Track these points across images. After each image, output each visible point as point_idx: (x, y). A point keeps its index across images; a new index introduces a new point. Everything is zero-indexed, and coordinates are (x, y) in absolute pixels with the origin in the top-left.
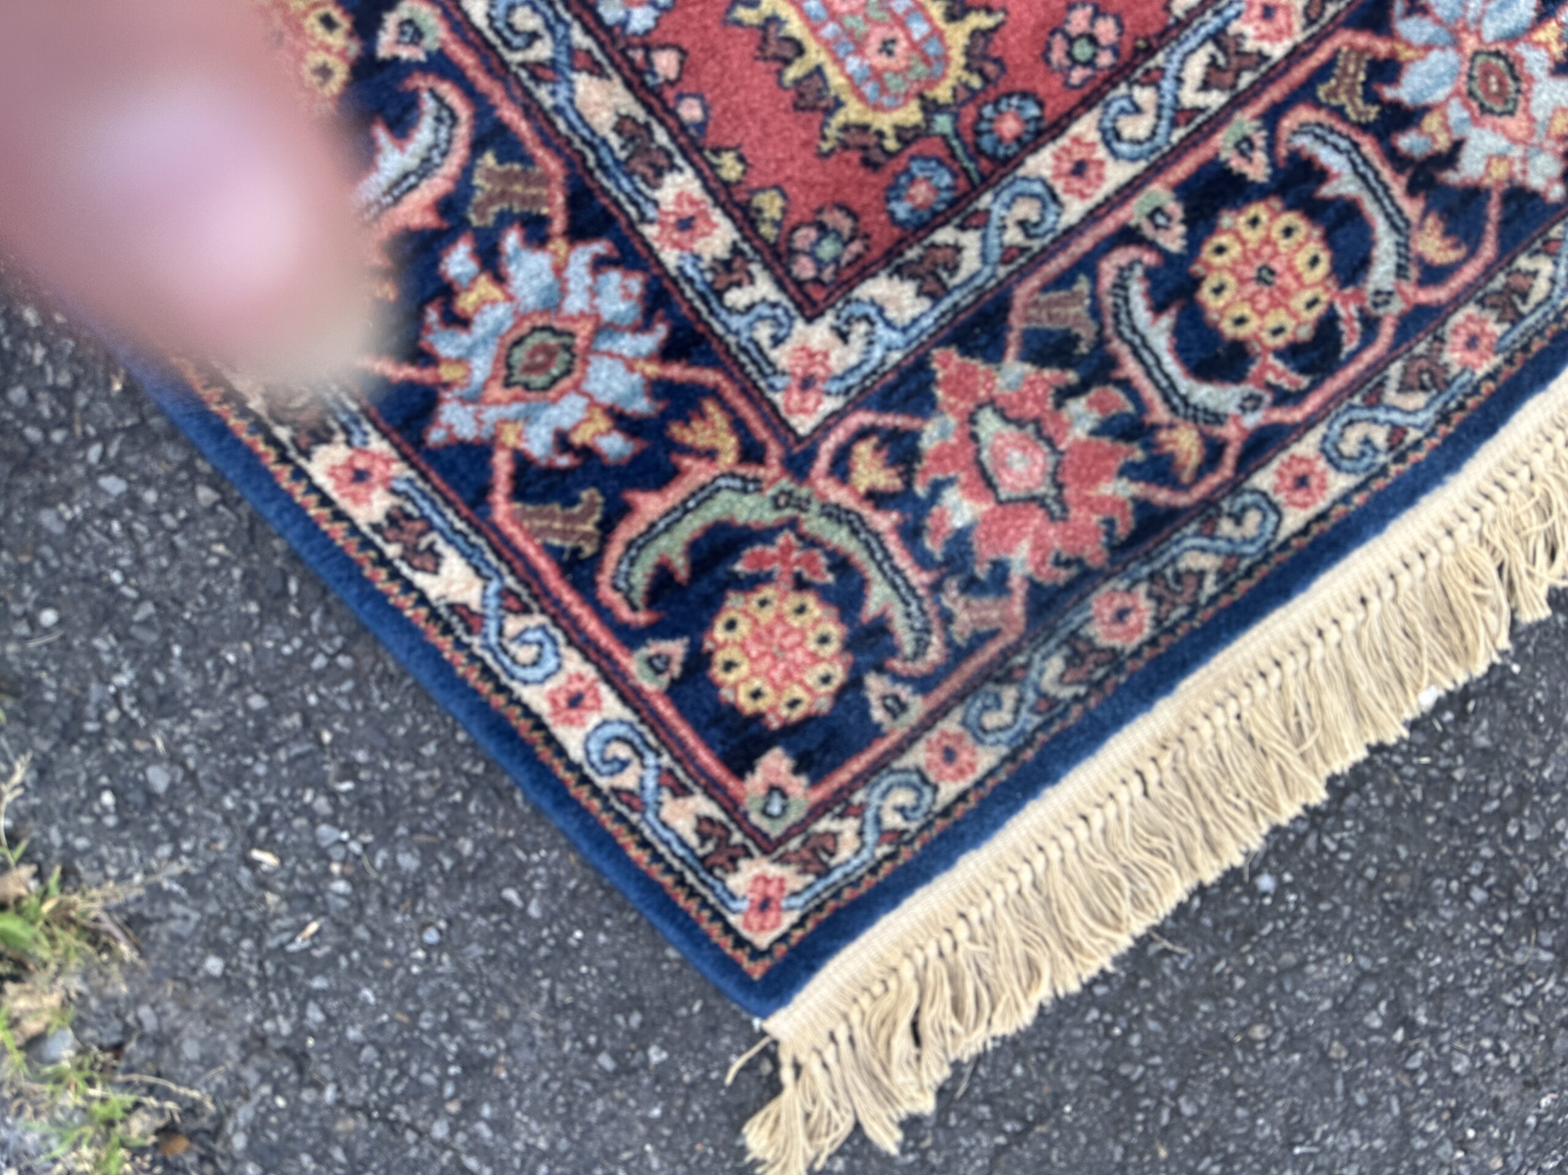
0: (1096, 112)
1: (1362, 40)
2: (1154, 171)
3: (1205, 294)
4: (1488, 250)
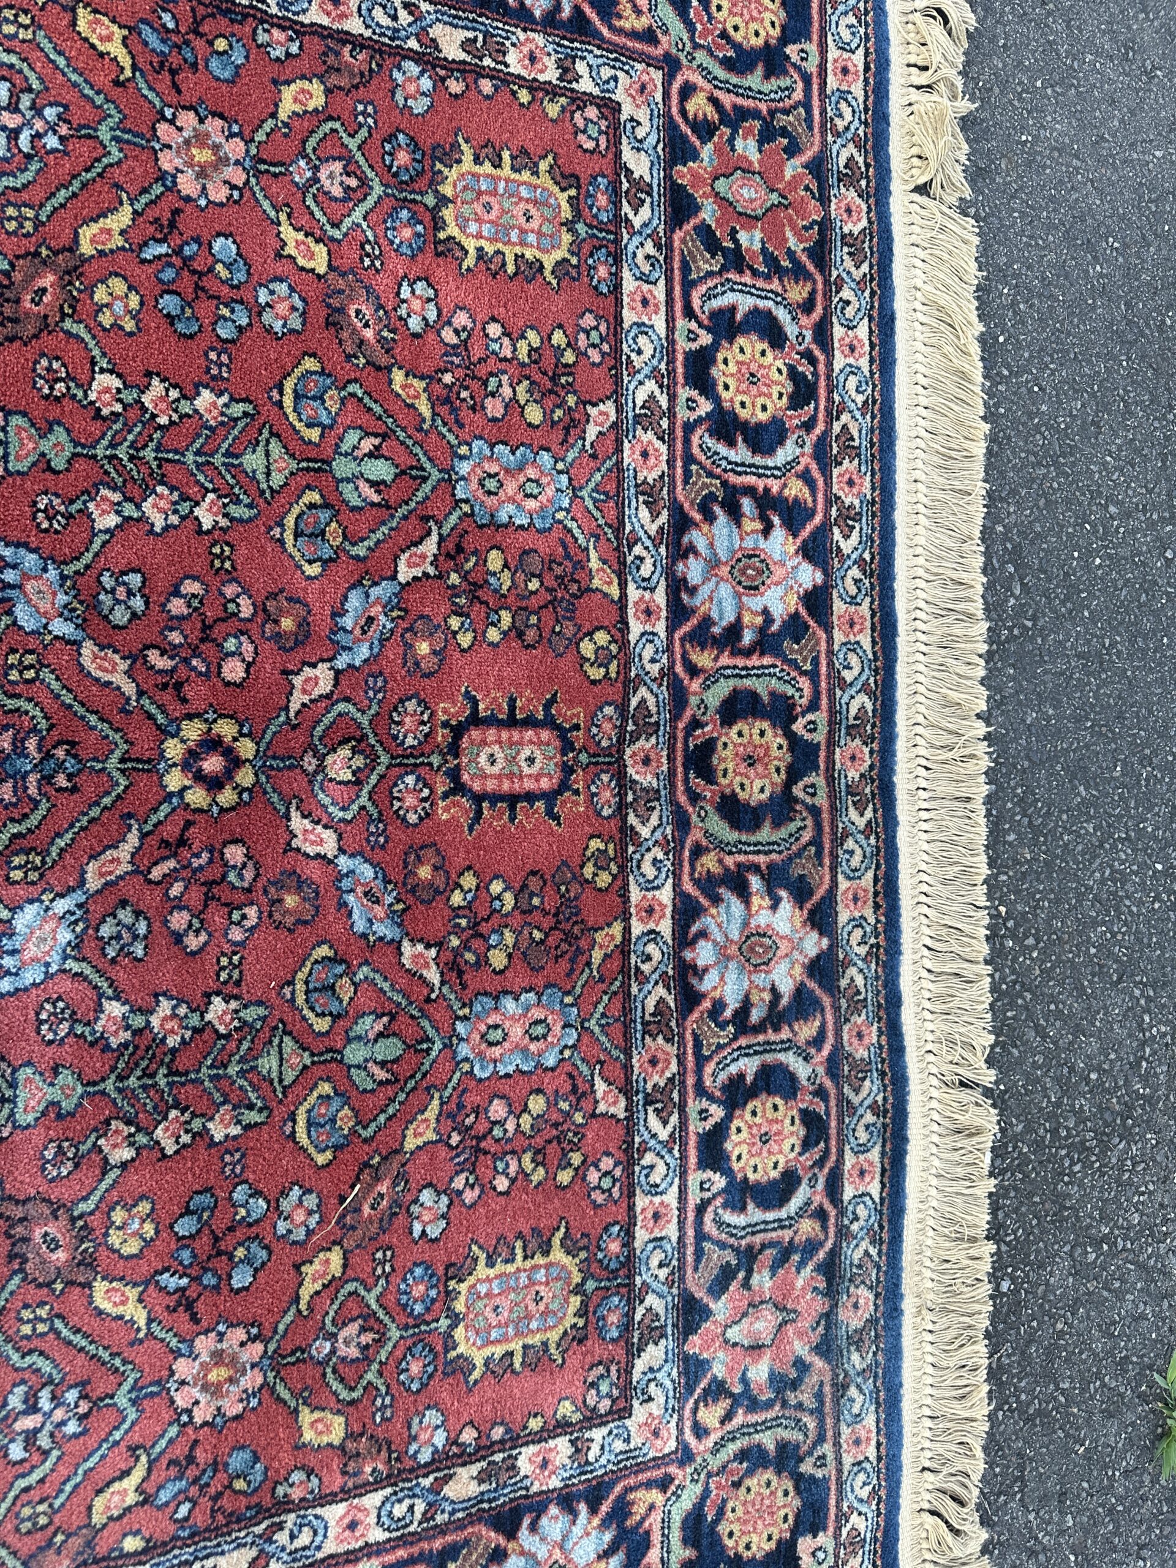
0: (638, 1191)
1: (696, 1015)
2: (683, 1174)
3: (752, 1177)
4: (826, 1001)
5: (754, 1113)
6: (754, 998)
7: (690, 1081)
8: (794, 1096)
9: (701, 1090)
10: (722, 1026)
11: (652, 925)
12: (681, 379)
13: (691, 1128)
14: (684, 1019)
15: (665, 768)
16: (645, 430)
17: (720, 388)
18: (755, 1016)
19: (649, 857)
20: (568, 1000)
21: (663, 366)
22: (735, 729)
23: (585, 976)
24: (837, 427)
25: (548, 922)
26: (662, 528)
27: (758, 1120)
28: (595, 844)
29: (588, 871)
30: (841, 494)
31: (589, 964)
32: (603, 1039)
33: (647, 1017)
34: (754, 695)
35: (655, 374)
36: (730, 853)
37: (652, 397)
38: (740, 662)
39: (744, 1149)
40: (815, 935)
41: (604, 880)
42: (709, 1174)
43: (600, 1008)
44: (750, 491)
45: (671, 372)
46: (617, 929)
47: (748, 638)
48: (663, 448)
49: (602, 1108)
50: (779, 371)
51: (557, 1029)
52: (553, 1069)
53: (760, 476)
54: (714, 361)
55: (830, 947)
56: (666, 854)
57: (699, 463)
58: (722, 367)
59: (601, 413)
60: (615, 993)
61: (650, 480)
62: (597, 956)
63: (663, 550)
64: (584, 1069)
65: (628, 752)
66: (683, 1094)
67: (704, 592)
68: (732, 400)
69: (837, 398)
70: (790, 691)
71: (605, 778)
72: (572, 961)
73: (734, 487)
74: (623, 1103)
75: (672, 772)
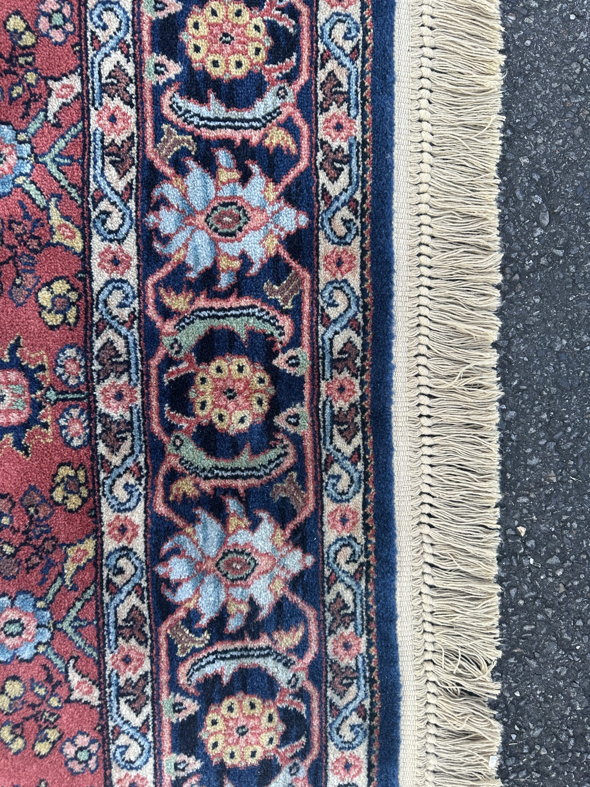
0: (114, 765)
1: (169, 622)
2: (158, 754)
3: (229, 762)
5: (230, 709)
6: (232, 608)
7: (164, 678)
8: (273, 696)
9: (174, 686)
10: (198, 633)
11: (124, 543)
12: (147, 47)
13: (165, 718)
14: (158, 625)
15: (139, 402)
16: (112, 97)
17: (190, 51)
18: (233, 625)
19: (120, 482)
20: (40, 604)
21: (129, 37)
22: (214, 366)
23: (57, 585)
24: (322, 75)
25: (17, 539)
26: (130, 185)
27: (233, 715)
28: (65, 471)
29: (58, 495)
30: (328, 139)
31: (61, 574)
32: (77, 638)
33: (120, 622)
34: (232, 335)
35: (121, 45)
36: (206, 478)
37: (118, 66)
38: (217, 304)
39: (220, 739)
40: (298, 553)
41: (74, 502)
42: (183, 757)
43: (73, 613)
44: (227, 143)
45: (137, 41)
46: (89, 545)
47: (224, 281)
48: (132, 112)
49: (76, 695)
50: (257, 28)
51: (32, 627)
52: (28, 661)
53: (237, 128)
54: (184, 26)
55: (316, 564)
56: (139, 479)
57: (171, 123)
58: (192, 30)
59: (64, 86)
60: (87, 600)
61: (118, 142)
62: (70, 568)
63: (132, 204)
64: (59, 663)
65: (99, 389)
66: (156, 690)
67: (178, 240)
68: (202, 61)
69: (321, 47)
70: (269, 329)
71: (75, 412)
72: (44, 571)
73: (208, 141)
74: (96, 693)
75: (146, 406)
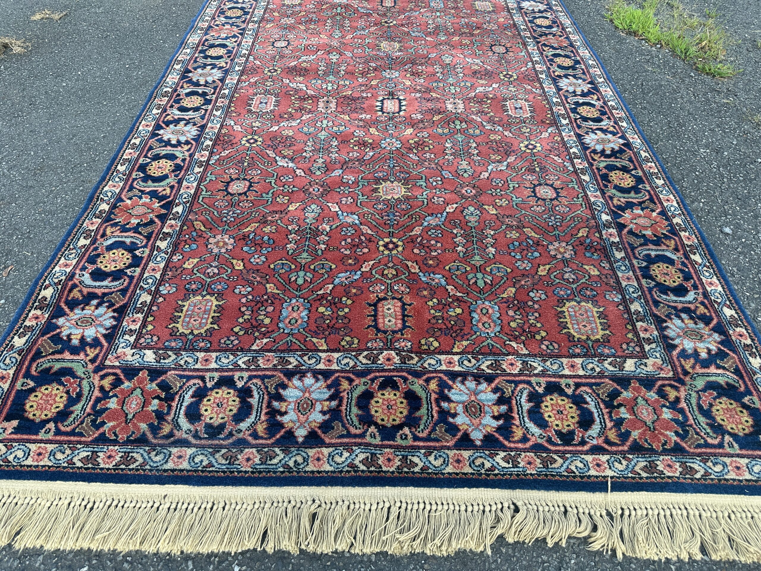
0: (220, 353)
1: (283, 377)
2: (220, 370)
3: (205, 399)
4: (272, 440)
5: (233, 401)
6: (284, 404)
7: (257, 373)
8: (234, 420)
9: (250, 378)
10: (275, 388)
11: (323, 361)
13: (237, 373)
14: (281, 371)
15: (386, 367)
16: (522, 364)
17: (550, 397)
18: (276, 404)
20: (301, 330)
22: (403, 400)
23: (308, 335)
24: (554, 456)
26: (484, 370)
27: (230, 402)
31: (313, 337)
32: (283, 342)
33: (286, 358)
34: (418, 408)
36: (348, 394)
37: (536, 368)
38: (433, 402)
39: (219, 395)
40: (305, 434)
42: (216, 380)
44: (511, 410)
45: (548, 376)
46: (324, 348)
47: (444, 405)
48: (516, 372)
49: (258, 341)
51: (292, 327)
52: (278, 326)
53: (519, 414)
54: (561, 395)
55: (297, 443)
56: (351, 367)
57: (516, 387)
58: (560, 398)
59: (522, 348)
61: (502, 366)
62: (315, 340)
64: (274, 336)
66: (252, 370)
67: (462, 387)
68: (547, 401)
69: (568, 456)
70: (422, 426)
71: (382, 344)
73: (510, 402)
75: (384, 370)
